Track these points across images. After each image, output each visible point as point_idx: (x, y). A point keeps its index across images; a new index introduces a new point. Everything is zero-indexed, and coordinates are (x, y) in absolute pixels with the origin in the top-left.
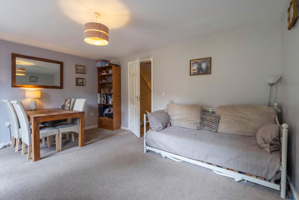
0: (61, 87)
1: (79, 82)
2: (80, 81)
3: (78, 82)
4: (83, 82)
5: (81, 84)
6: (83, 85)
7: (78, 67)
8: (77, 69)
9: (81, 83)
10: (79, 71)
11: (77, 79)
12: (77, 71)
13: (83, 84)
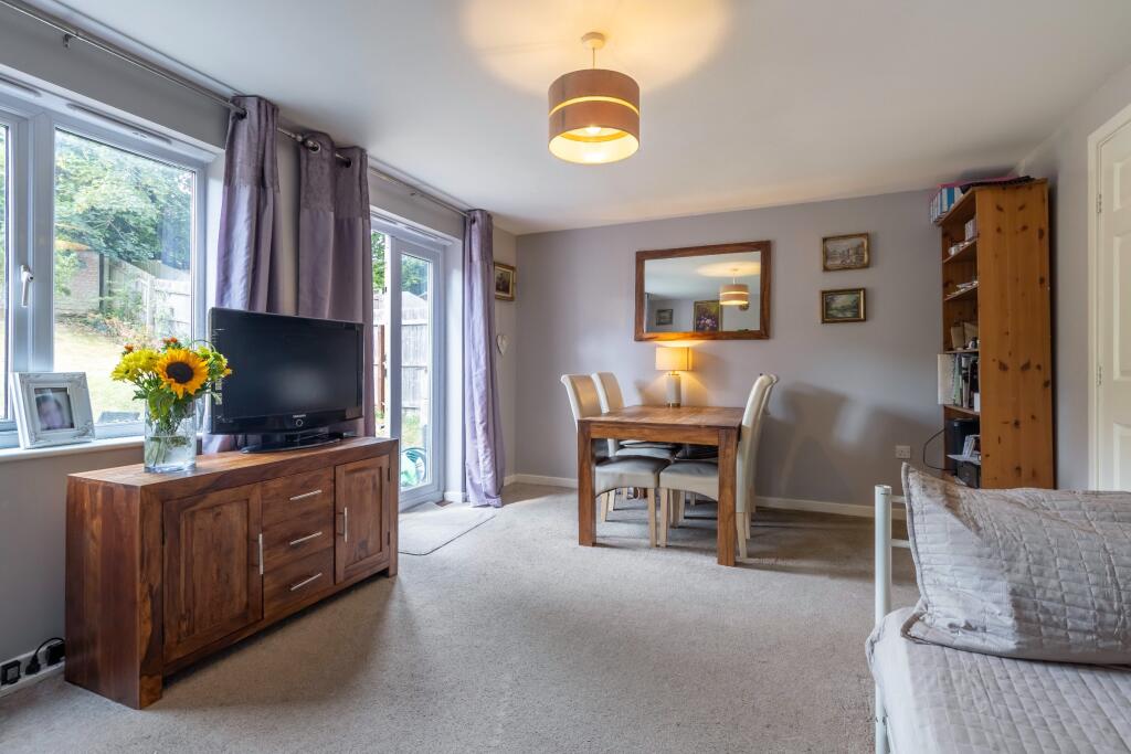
0: (764, 333)
1: (836, 309)
2: (841, 301)
3: (834, 306)
4: (857, 306)
5: (849, 314)
6: (856, 319)
7: (831, 246)
8: (826, 256)
9: (844, 309)
10: (838, 262)
11: (827, 296)
12: (829, 263)
13: (858, 313)
